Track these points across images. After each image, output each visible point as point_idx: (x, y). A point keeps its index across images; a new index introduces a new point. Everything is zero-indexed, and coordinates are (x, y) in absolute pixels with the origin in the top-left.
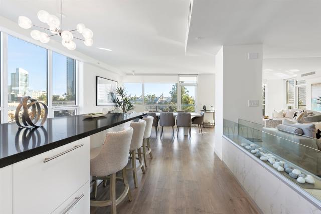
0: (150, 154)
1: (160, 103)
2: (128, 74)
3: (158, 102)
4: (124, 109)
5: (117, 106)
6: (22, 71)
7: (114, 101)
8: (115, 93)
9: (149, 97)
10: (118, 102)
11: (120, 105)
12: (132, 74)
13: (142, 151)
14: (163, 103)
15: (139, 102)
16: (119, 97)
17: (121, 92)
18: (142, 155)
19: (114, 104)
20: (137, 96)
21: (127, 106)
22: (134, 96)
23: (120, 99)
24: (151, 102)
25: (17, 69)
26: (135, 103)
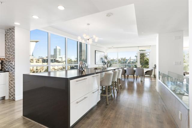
0: (121, 86)
1: (128, 63)
2: (109, 48)
3: (127, 62)
4: (107, 66)
5: (104, 64)
6: (58, 48)
7: (103, 62)
8: (103, 58)
9: (122, 59)
10: (105, 62)
11: (106, 64)
12: (111, 48)
13: (117, 84)
14: (131, 63)
15: (115, 62)
16: (105, 60)
17: (106, 58)
18: (117, 86)
19: (103, 63)
20: (114, 59)
21: (109, 65)
22: (112, 59)
23: (106, 61)
24: (123, 62)
25: (56, 47)
26: (113, 63)
